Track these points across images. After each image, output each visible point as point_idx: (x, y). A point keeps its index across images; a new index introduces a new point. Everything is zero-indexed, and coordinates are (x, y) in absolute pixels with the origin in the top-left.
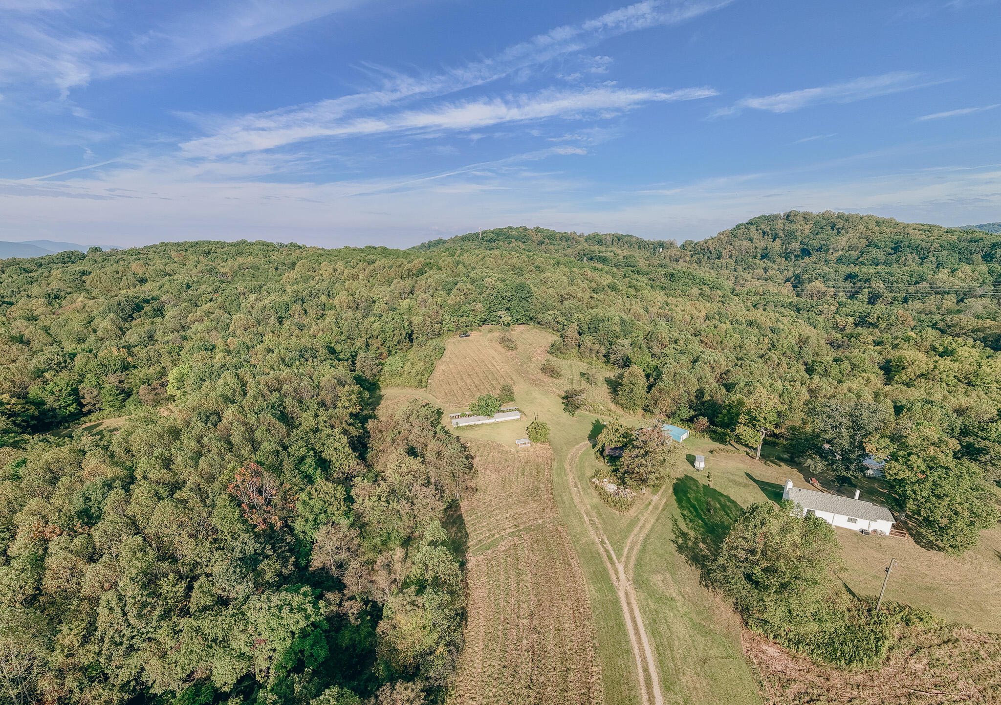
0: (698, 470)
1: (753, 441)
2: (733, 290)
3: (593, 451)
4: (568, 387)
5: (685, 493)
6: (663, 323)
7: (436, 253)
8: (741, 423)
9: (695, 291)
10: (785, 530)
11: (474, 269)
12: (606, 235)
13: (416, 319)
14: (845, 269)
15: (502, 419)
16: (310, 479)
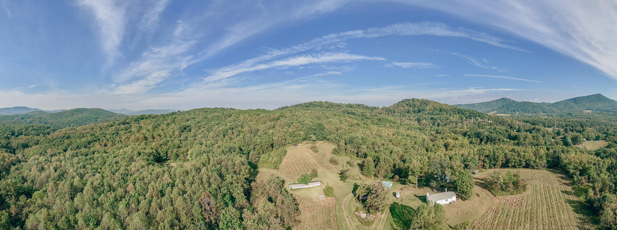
0: (397, 198)
1: (414, 181)
2: (401, 124)
3: (355, 198)
4: (341, 169)
5: (394, 210)
6: (378, 138)
7: (284, 112)
8: (410, 175)
9: (388, 125)
10: (429, 213)
11: (300, 117)
12: (354, 104)
13: (275, 138)
14: (430, 116)
15: (312, 186)
16: (226, 204)
